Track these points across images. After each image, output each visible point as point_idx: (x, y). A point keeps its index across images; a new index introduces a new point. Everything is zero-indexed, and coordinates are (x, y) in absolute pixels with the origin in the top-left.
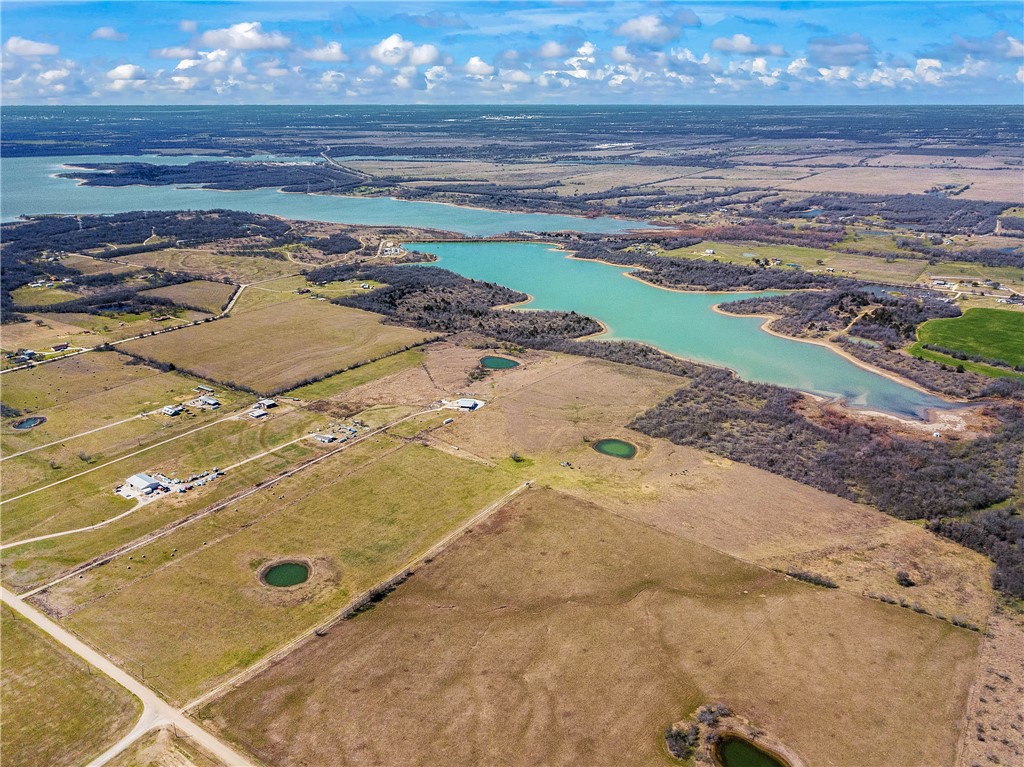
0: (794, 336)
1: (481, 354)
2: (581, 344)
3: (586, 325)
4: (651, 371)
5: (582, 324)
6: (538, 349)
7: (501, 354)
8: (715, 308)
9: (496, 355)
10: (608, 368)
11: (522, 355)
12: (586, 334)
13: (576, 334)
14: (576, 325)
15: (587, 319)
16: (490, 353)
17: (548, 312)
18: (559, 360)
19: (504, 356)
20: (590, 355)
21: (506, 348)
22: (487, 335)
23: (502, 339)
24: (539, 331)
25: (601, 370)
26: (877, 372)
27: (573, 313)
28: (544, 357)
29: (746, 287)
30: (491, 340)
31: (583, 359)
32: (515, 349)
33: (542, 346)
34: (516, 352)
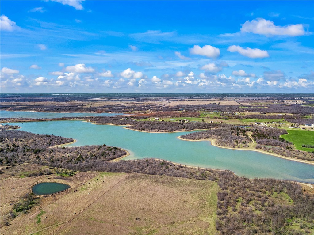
0: (234, 147)
1: (34, 181)
2: (117, 163)
3: (115, 152)
4: (181, 179)
5: (113, 150)
6: (85, 171)
7: (53, 179)
8: (179, 138)
9: (48, 181)
10: (149, 181)
11: (72, 178)
12: (117, 157)
13: (111, 157)
14: (109, 152)
15: (115, 148)
16: (44, 179)
17: (88, 146)
18: (105, 179)
19: (56, 181)
20: (127, 171)
21: (58, 173)
22: (43, 164)
23: (55, 167)
24: (84, 157)
25: (144, 183)
26: (305, 162)
27: (104, 145)
28: (92, 177)
29: (184, 129)
30: (45, 168)
31: (124, 176)
32: (66, 173)
33: (88, 168)
34: (66, 176)
